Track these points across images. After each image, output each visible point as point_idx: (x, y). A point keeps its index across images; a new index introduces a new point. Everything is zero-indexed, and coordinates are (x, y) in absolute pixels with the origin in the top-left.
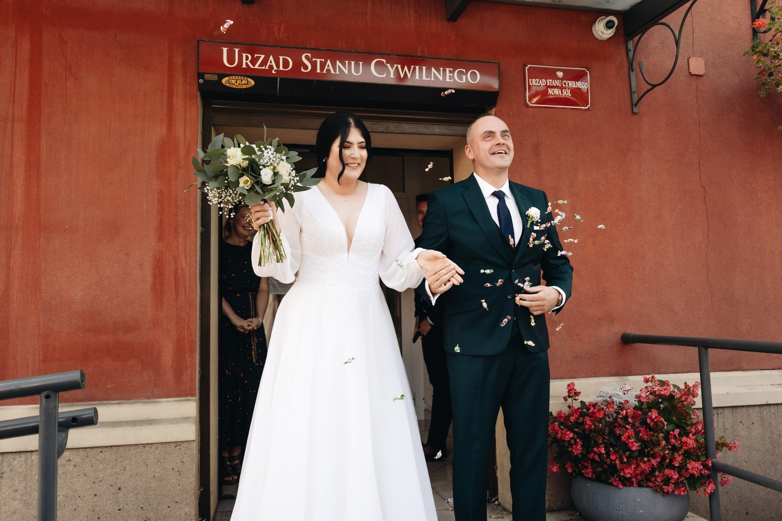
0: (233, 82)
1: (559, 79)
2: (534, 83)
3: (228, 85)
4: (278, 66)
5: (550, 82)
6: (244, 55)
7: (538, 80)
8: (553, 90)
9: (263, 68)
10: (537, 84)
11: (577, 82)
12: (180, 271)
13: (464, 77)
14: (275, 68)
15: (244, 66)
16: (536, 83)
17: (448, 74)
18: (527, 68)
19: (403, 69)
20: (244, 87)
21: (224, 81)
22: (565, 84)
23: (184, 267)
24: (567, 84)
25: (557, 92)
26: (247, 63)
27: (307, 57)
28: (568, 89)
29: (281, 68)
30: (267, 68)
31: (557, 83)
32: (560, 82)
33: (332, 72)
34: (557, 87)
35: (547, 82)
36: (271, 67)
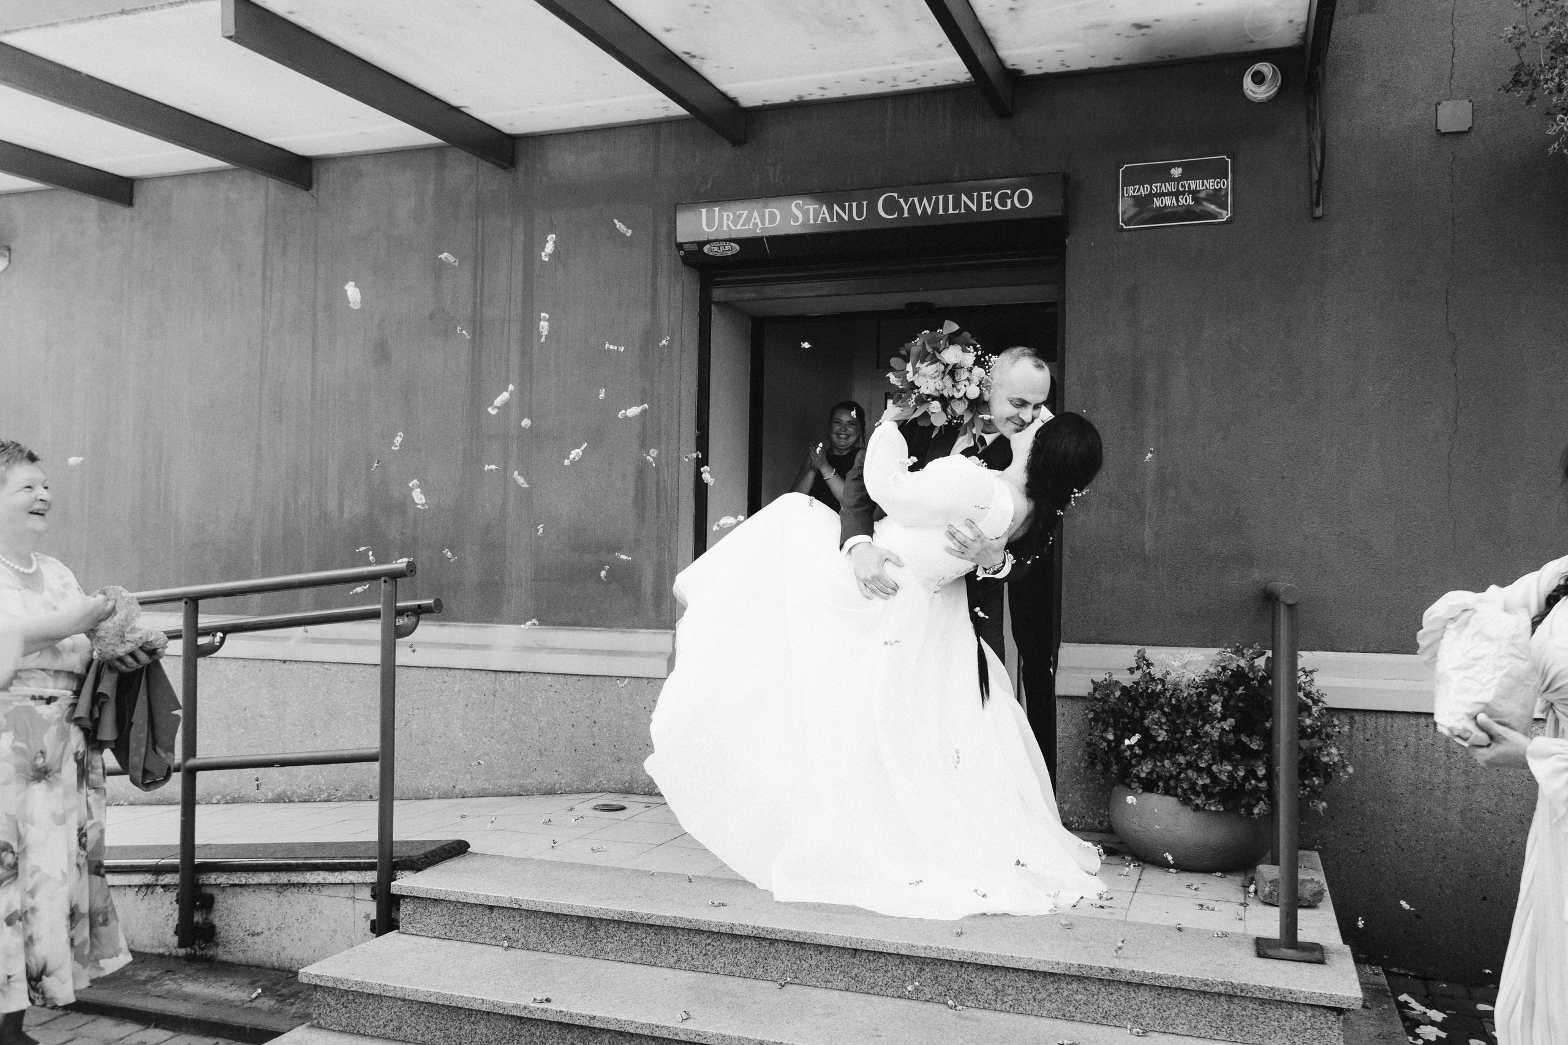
0: (716, 249)
1: (1174, 180)
2: (1131, 192)
3: (711, 254)
4: (763, 223)
5: (1157, 187)
6: (725, 214)
7: (1138, 186)
8: (1162, 200)
9: (747, 227)
10: (1135, 194)
11: (1205, 181)
12: (662, 484)
13: (1009, 201)
14: (760, 226)
15: (725, 228)
16: (1134, 192)
17: (985, 201)
18: (1121, 170)
19: (920, 202)
20: (729, 253)
21: (706, 249)
22: (1183, 186)
23: (666, 478)
24: (1187, 186)
25: (1168, 201)
26: (728, 224)
27: (797, 206)
28: (1188, 195)
29: (767, 225)
30: (751, 227)
31: (1170, 187)
32: (1174, 184)
33: (829, 221)
34: (1169, 194)
35: (1151, 189)
36: (755, 224)
